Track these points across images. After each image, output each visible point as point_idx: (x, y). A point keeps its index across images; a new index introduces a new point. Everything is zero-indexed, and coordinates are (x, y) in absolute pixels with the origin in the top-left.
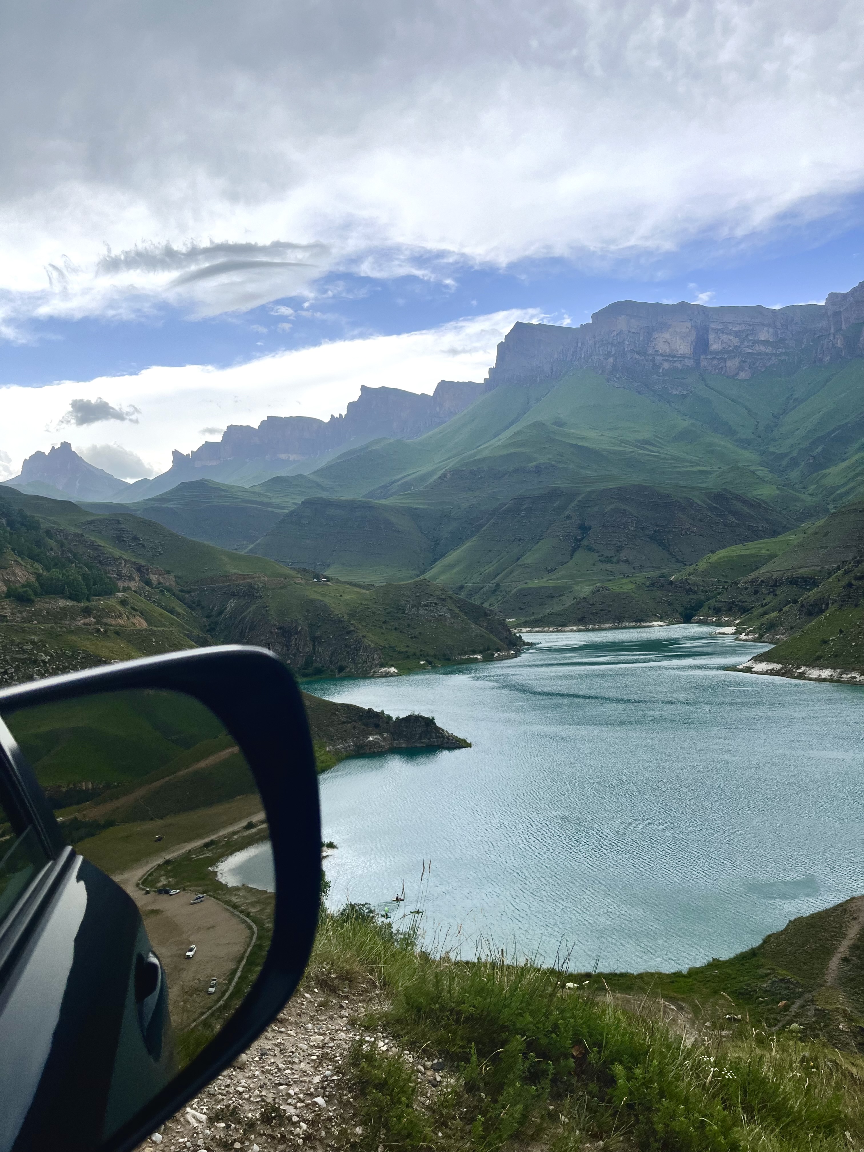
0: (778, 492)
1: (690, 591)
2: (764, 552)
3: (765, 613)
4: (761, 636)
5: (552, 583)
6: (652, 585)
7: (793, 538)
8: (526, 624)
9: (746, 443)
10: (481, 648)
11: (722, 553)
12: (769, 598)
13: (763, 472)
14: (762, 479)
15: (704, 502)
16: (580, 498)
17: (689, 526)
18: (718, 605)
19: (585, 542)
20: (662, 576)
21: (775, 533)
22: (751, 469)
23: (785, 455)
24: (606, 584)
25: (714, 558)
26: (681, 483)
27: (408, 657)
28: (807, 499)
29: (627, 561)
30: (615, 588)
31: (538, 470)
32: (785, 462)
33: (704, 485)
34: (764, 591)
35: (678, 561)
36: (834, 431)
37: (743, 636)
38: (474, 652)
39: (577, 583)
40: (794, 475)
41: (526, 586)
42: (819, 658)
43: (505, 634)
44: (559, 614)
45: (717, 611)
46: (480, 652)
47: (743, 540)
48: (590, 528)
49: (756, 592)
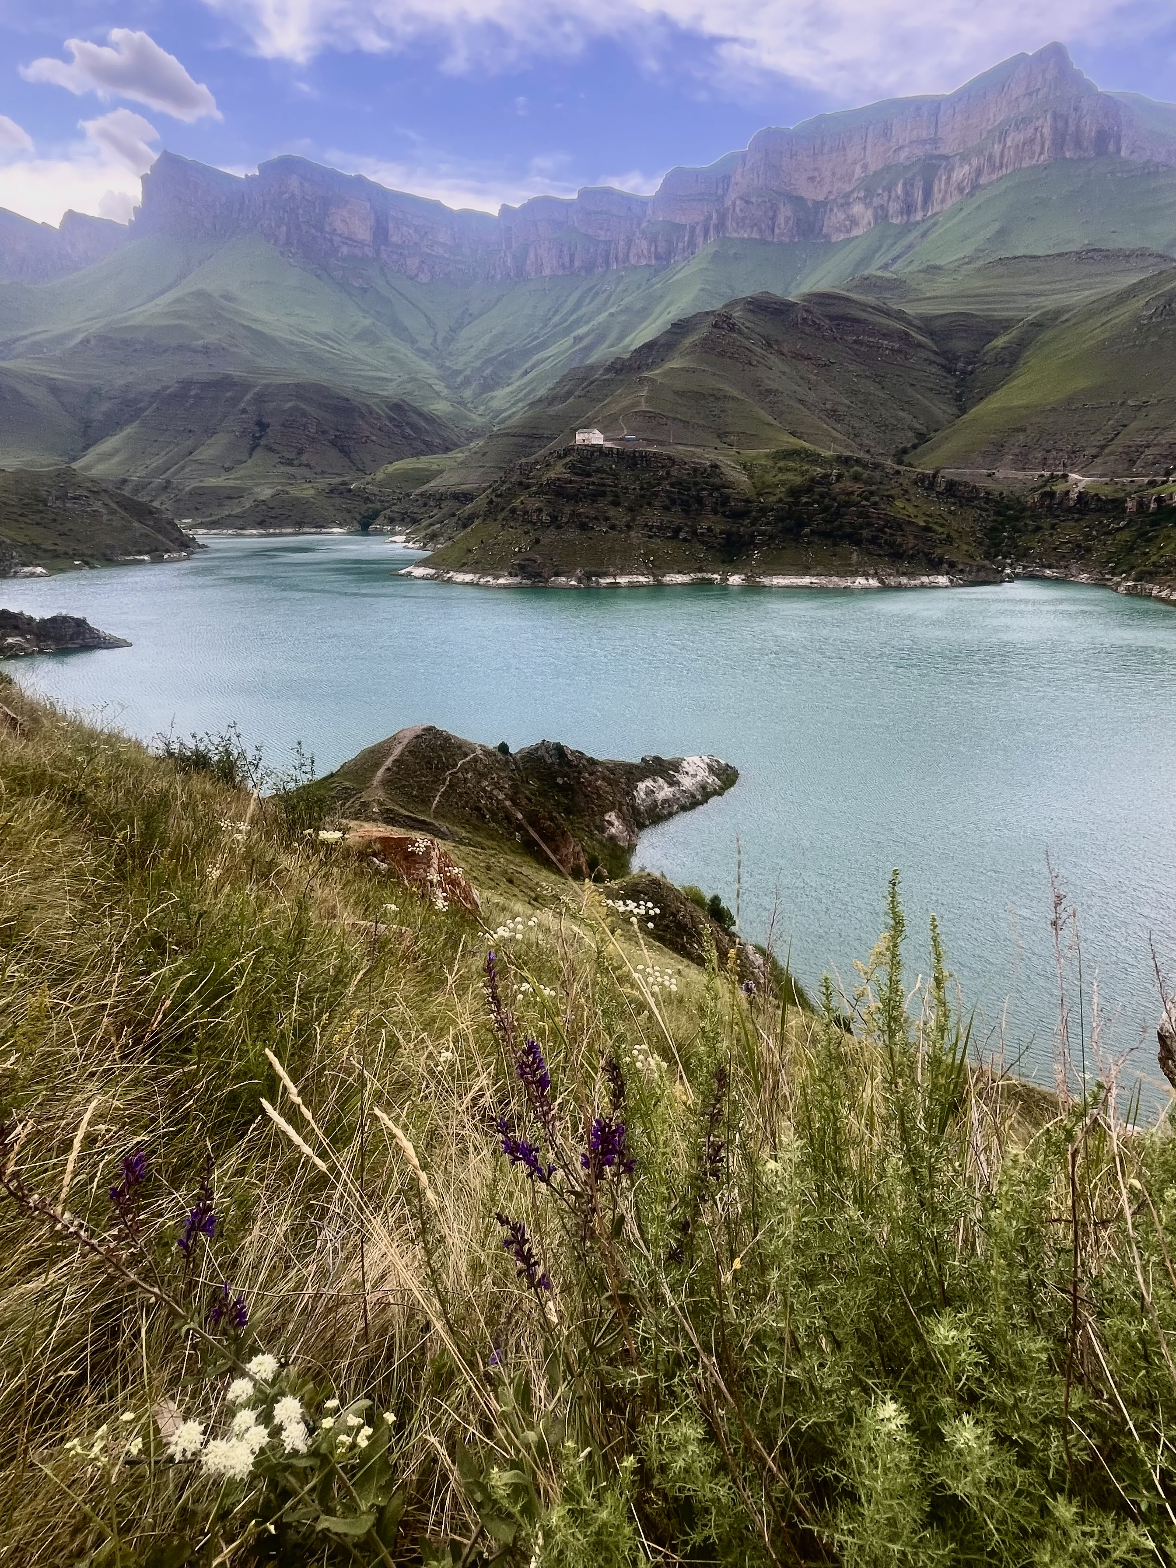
0: (451, 409)
1: (367, 500)
2: (435, 467)
3: (431, 525)
4: (425, 545)
5: (231, 483)
6: (332, 491)
7: (459, 455)
8: (202, 525)
9: (425, 354)
10: (147, 549)
11: (398, 465)
12: (436, 511)
13: (439, 386)
14: (438, 394)
15: (383, 410)
16: (256, 390)
17: (368, 434)
18: (392, 515)
19: (263, 442)
20: (344, 483)
21: (447, 450)
22: (430, 381)
23: (459, 372)
24: (287, 488)
25: (391, 468)
26: (362, 388)
27: (58, 556)
28: (477, 419)
29: (308, 465)
30: (295, 492)
31: (206, 350)
32: (459, 379)
33: (384, 393)
34: (432, 504)
35: (359, 470)
36: (501, 354)
37: (410, 545)
38: (140, 553)
39: (257, 485)
40: (468, 393)
41: (202, 484)
42: (464, 564)
43: (176, 535)
44: (237, 517)
45: (392, 521)
46: (147, 553)
47: (417, 454)
48: (268, 425)
49: (425, 505)
